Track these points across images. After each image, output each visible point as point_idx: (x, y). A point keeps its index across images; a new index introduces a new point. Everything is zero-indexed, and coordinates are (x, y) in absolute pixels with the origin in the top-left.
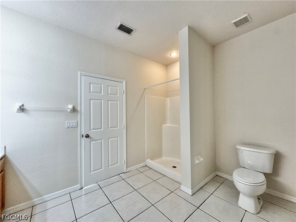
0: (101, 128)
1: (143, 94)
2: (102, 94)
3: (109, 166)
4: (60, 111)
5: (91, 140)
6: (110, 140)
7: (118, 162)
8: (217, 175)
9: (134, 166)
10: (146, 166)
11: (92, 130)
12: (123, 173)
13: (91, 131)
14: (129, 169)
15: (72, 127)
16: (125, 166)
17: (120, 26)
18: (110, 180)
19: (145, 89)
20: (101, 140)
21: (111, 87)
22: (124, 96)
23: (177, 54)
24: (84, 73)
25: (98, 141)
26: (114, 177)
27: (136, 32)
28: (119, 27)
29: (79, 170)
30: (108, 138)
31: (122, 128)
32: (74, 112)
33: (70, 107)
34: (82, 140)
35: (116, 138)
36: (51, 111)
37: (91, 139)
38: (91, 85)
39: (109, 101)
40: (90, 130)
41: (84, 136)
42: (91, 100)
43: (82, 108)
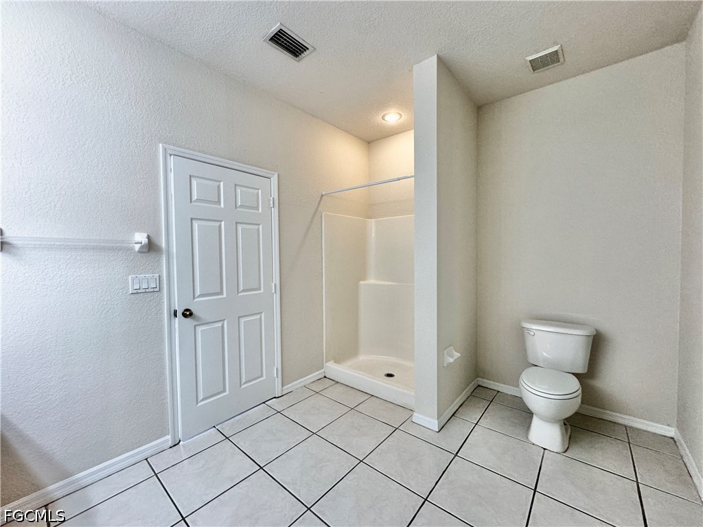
0: (221, 293)
1: (317, 210)
2: (222, 206)
3: (242, 383)
4: (113, 249)
5: (196, 323)
6: (242, 320)
7: (262, 373)
8: (479, 386)
9: (301, 380)
10: (325, 377)
11: (199, 296)
12: (275, 398)
13: (196, 300)
14: (287, 388)
15: (145, 292)
16: (278, 382)
17: (276, 34)
18: (247, 416)
19: (322, 196)
20: (222, 323)
21: (244, 189)
22: (275, 211)
23: (398, 117)
24: (175, 148)
25: (215, 324)
26: (253, 410)
27: (314, 54)
28: (274, 36)
29: (169, 400)
30: (239, 317)
31: (271, 291)
32: (149, 251)
33: (141, 238)
34: (173, 323)
35: (258, 317)
36: (86, 248)
37: (198, 321)
38: (194, 182)
39: (238, 225)
40: (194, 298)
41: (179, 314)
42: (194, 222)
43: (171, 241)
